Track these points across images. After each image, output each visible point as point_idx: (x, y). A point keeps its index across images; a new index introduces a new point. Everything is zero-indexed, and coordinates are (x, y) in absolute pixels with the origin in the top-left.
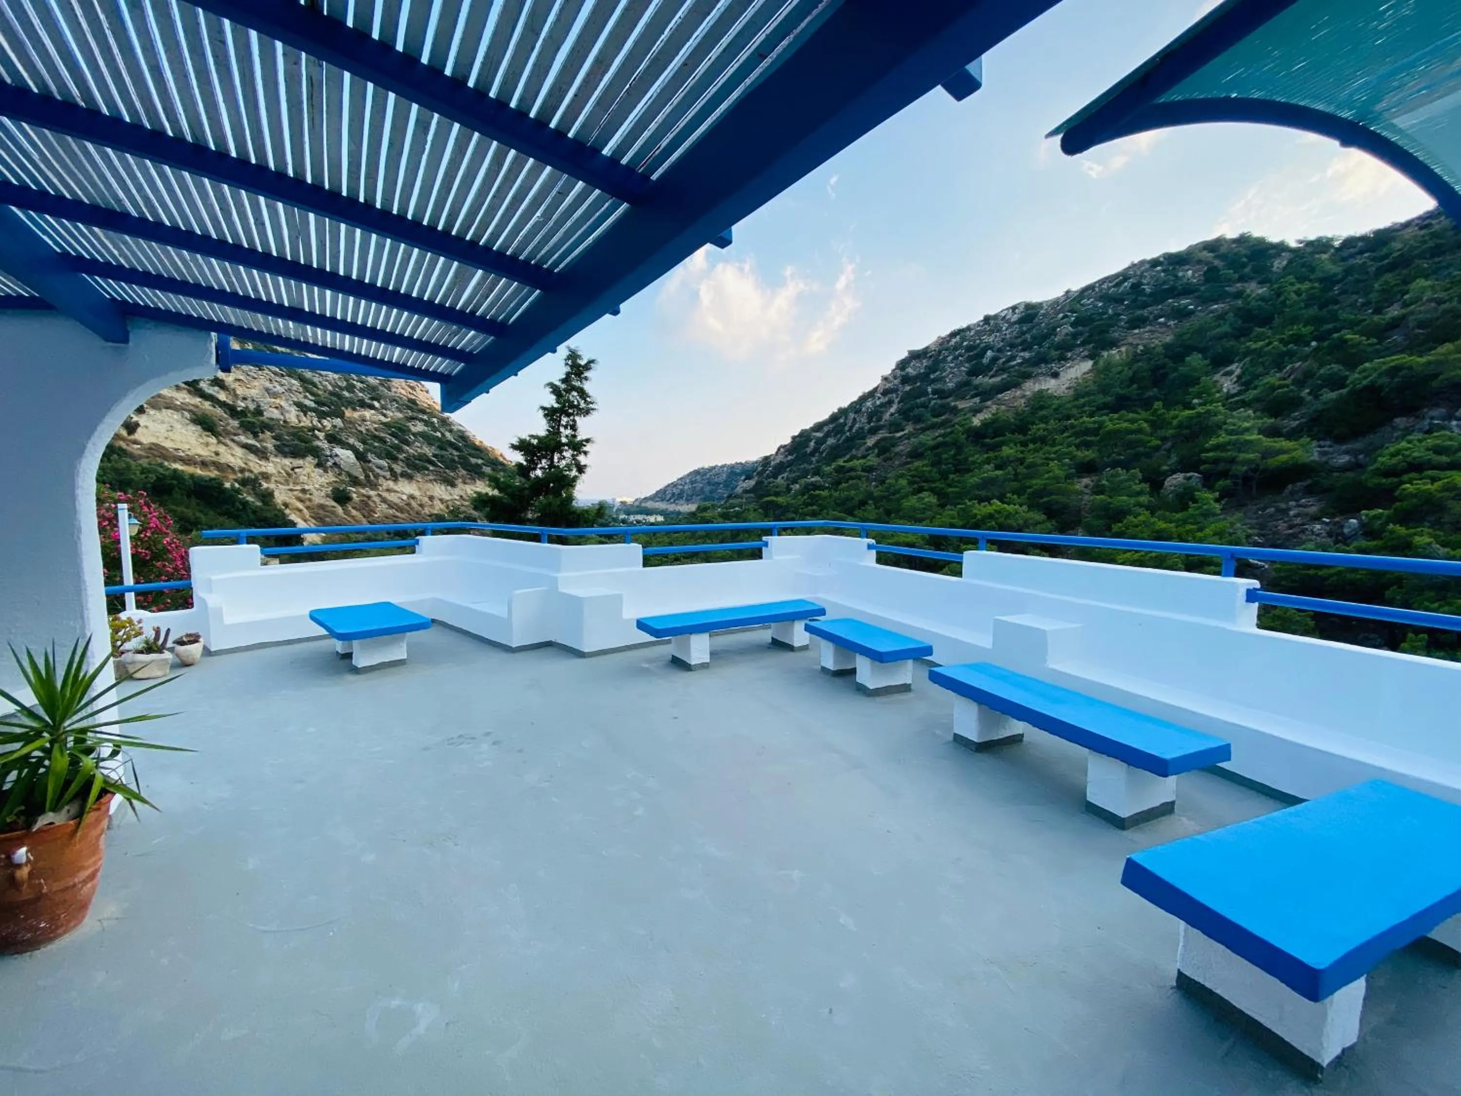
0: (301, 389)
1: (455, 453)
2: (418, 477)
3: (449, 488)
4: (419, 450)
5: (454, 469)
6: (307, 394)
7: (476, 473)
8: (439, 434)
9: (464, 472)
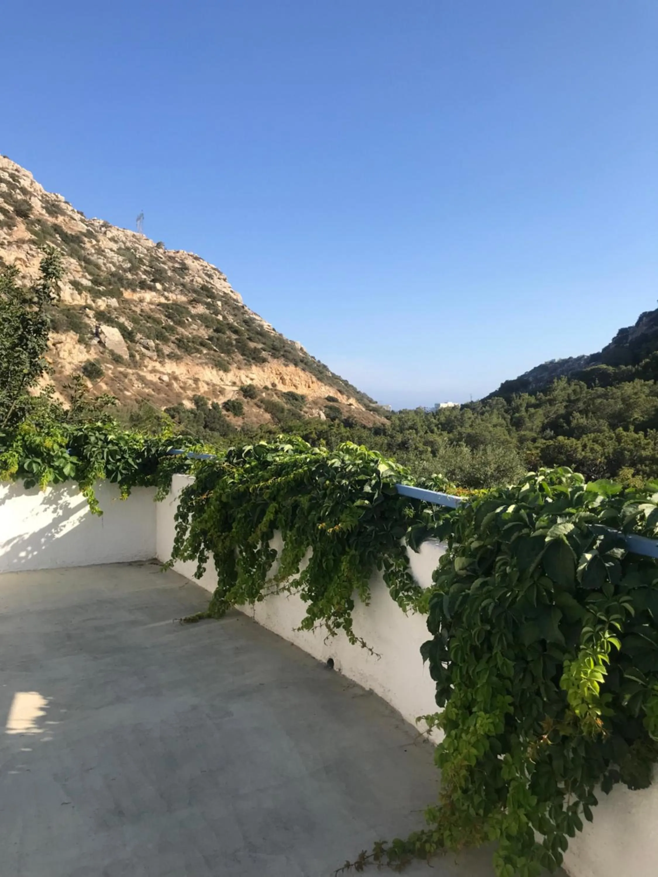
0: (79, 269)
1: (234, 336)
2: (188, 359)
3: (221, 373)
4: (195, 333)
5: (228, 352)
6: (86, 274)
7: (254, 359)
8: (220, 317)
9: (241, 357)
